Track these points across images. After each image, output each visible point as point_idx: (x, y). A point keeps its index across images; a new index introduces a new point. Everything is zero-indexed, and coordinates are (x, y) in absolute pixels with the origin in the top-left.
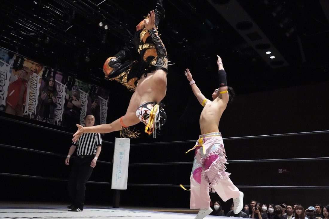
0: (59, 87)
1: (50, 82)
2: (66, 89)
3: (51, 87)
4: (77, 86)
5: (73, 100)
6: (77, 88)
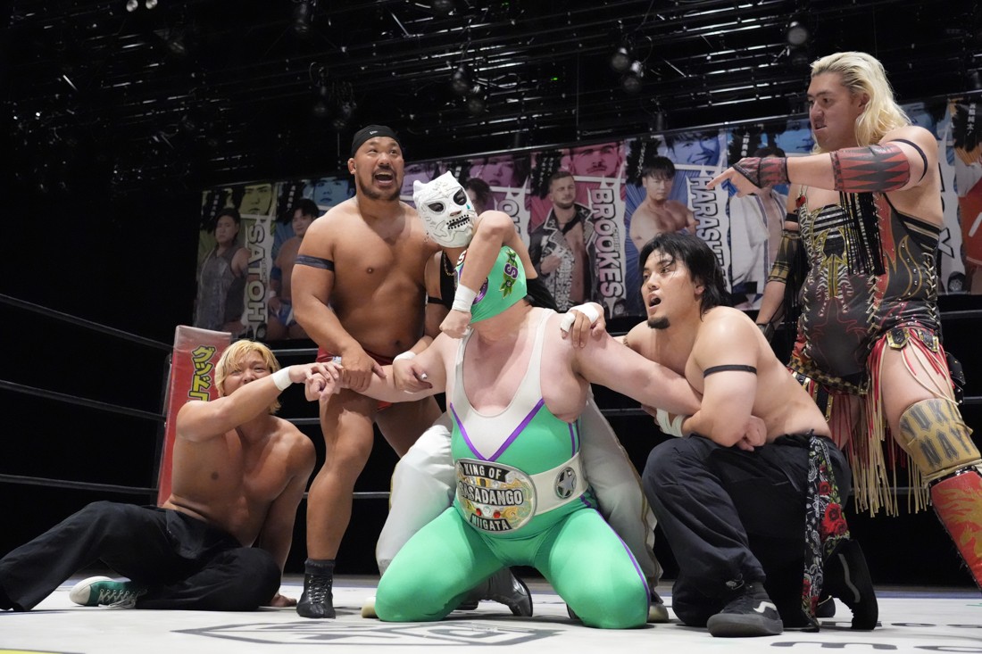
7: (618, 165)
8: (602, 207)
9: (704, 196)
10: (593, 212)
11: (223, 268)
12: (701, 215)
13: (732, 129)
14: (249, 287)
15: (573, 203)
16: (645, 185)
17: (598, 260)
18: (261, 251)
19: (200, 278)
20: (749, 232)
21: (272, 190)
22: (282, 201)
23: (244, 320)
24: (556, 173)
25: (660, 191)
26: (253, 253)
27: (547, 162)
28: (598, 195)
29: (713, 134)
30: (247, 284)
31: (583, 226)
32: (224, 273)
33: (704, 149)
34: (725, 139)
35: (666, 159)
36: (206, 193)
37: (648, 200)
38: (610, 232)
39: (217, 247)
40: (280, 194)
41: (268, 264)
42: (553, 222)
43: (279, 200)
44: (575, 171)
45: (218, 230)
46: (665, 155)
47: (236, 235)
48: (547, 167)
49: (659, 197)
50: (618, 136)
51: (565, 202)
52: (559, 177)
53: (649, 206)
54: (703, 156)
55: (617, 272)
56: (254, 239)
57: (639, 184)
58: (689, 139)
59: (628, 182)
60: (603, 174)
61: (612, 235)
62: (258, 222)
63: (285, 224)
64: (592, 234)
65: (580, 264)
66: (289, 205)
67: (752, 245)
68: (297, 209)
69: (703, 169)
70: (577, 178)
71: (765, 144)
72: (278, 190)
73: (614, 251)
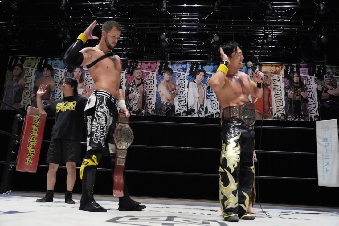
0: (307, 80)
1: (294, 78)
2: (316, 80)
3: (297, 83)
4: (330, 73)
5: (328, 89)
6: (330, 75)
7: (156, 68)
8: (150, 80)
9: (181, 81)
10: (147, 82)
11: (15, 84)
12: (180, 87)
13: (191, 62)
14: (24, 92)
15: (141, 78)
16: (163, 76)
17: (147, 97)
18: (30, 80)
19: (6, 87)
20: (194, 94)
21: (36, 60)
22: (40, 64)
23: (22, 103)
24: (136, 68)
25: (168, 78)
26: (27, 80)
27: (133, 64)
28: (149, 76)
29: (185, 63)
30: (24, 90)
31: (143, 86)
32: (15, 86)
33: (182, 67)
34: (189, 65)
35: (171, 68)
36: (10, 57)
37: (164, 80)
38: (152, 89)
39: (13, 76)
40: (39, 61)
41: (33, 85)
42: (134, 83)
43: (39, 63)
44: (142, 68)
45: (14, 71)
46: (170, 67)
47: (21, 73)
48: (133, 65)
49: (168, 80)
50: (157, 59)
51: (138, 77)
52: (137, 69)
53: (164, 82)
54: (182, 69)
55: (153, 101)
56: (28, 76)
57: (162, 75)
58: (178, 63)
59: (158, 74)
60: (151, 70)
61: (152, 90)
62: (30, 70)
63: (40, 72)
64: (146, 88)
65: (141, 98)
66: (42, 66)
67: (194, 98)
68: (45, 67)
69: (182, 73)
70: (142, 70)
71: (200, 68)
72: (38, 60)
73: (152, 95)
